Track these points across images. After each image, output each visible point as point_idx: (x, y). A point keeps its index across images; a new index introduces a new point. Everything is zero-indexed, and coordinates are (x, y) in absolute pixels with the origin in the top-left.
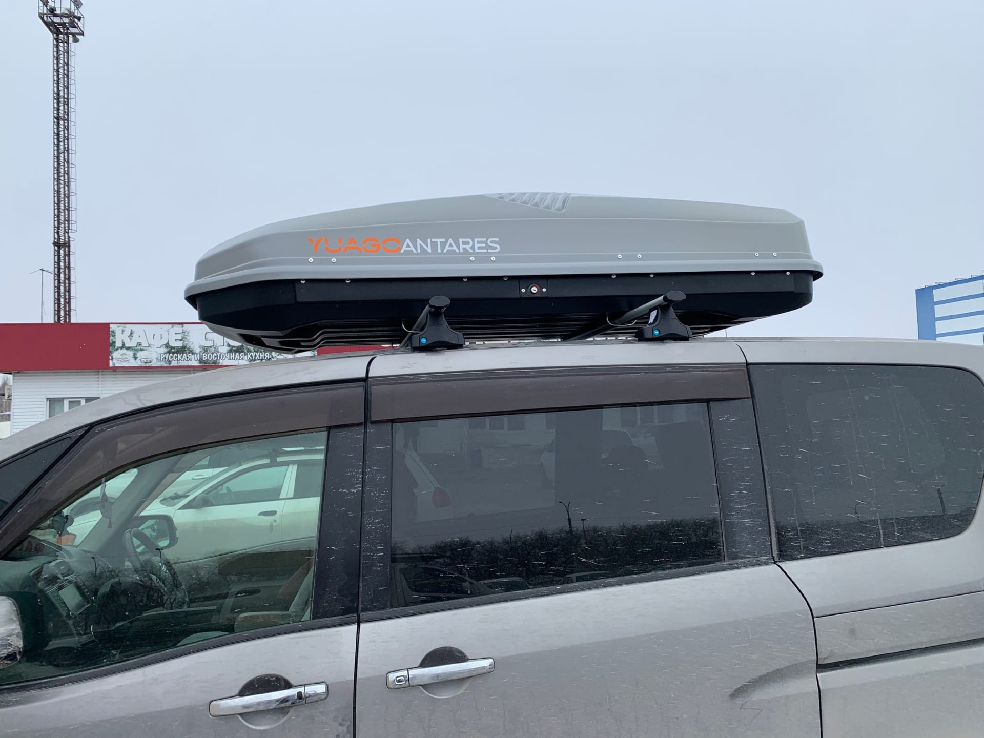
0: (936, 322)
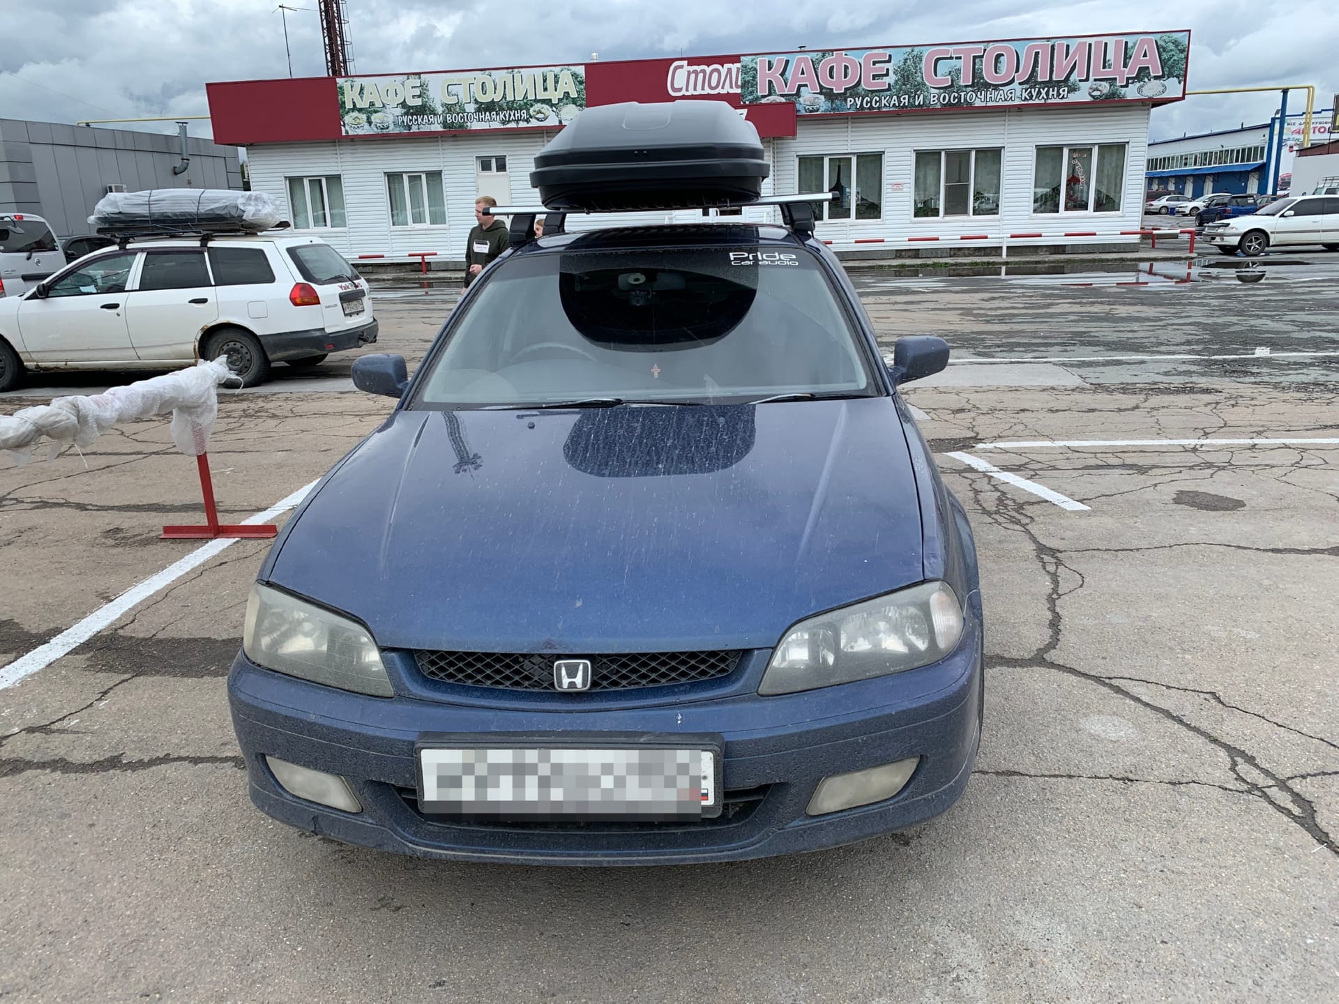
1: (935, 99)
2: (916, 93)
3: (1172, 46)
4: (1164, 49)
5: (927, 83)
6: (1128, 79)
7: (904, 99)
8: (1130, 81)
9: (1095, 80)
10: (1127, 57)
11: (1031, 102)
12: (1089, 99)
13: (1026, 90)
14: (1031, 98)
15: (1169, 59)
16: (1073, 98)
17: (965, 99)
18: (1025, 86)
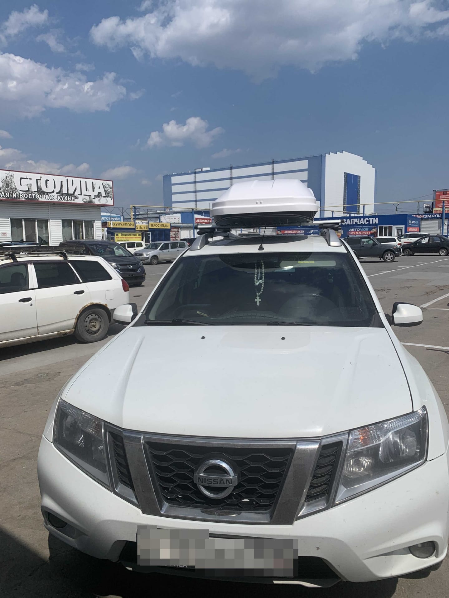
0: (173, 195)
1: (22, 196)
2: (13, 192)
3: (107, 186)
4: (105, 187)
5: (17, 188)
6: (95, 196)
7: (7, 194)
8: (96, 197)
9: (84, 195)
10: (93, 188)
11: (61, 201)
12: (82, 202)
13: (59, 196)
14: (61, 200)
15: (107, 191)
16: (77, 201)
17: (35, 197)
18: (59, 194)
